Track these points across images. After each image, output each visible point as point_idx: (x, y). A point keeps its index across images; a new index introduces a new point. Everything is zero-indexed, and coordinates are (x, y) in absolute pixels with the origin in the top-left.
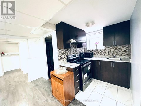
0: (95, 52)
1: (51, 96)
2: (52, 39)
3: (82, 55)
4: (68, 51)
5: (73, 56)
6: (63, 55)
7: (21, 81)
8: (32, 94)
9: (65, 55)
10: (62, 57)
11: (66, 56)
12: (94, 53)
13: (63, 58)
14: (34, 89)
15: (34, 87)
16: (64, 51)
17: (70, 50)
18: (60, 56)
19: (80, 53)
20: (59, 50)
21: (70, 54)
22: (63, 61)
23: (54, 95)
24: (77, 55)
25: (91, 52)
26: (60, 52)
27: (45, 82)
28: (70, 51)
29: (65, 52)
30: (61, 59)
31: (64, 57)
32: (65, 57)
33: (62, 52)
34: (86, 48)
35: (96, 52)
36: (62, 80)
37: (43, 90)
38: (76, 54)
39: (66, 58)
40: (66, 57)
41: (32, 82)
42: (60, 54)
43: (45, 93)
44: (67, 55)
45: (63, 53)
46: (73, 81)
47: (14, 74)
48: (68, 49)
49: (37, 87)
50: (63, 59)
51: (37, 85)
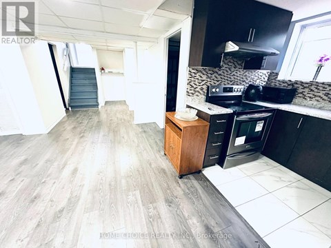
0: (305, 87)
1: (163, 153)
2: (180, 42)
3: (253, 91)
4: (215, 74)
5: (225, 90)
6: (198, 84)
7: (124, 120)
8: (136, 140)
9: (203, 83)
10: (195, 86)
11: (205, 87)
12: (301, 91)
13: (197, 89)
14: (140, 135)
15: (141, 132)
16: (205, 73)
17: (220, 73)
18: (192, 84)
19: (250, 85)
20: (191, 70)
21: (218, 83)
22: (195, 97)
23: (166, 153)
24: (238, 90)
25: (290, 87)
26: (193, 75)
27: (158, 131)
28: (220, 75)
29: (204, 77)
30: (192, 92)
31: (200, 87)
32: (202, 89)
33: (197, 75)
34: (277, 74)
35: (307, 90)
36: (181, 130)
37: (152, 141)
38: (234, 87)
39: (206, 92)
40: (204, 90)
41: (138, 125)
42: (193, 79)
43: (154, 146)
44: (208, 84)
45: (200, 78)
46: (204, 141)
47: (117, 106)
48: (216, 70)
49: (144, 135)
50: (197, 93)
51: (145, 132)
